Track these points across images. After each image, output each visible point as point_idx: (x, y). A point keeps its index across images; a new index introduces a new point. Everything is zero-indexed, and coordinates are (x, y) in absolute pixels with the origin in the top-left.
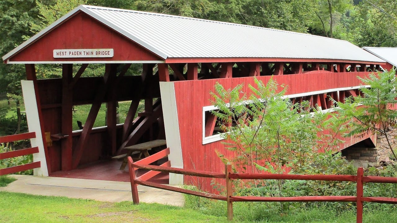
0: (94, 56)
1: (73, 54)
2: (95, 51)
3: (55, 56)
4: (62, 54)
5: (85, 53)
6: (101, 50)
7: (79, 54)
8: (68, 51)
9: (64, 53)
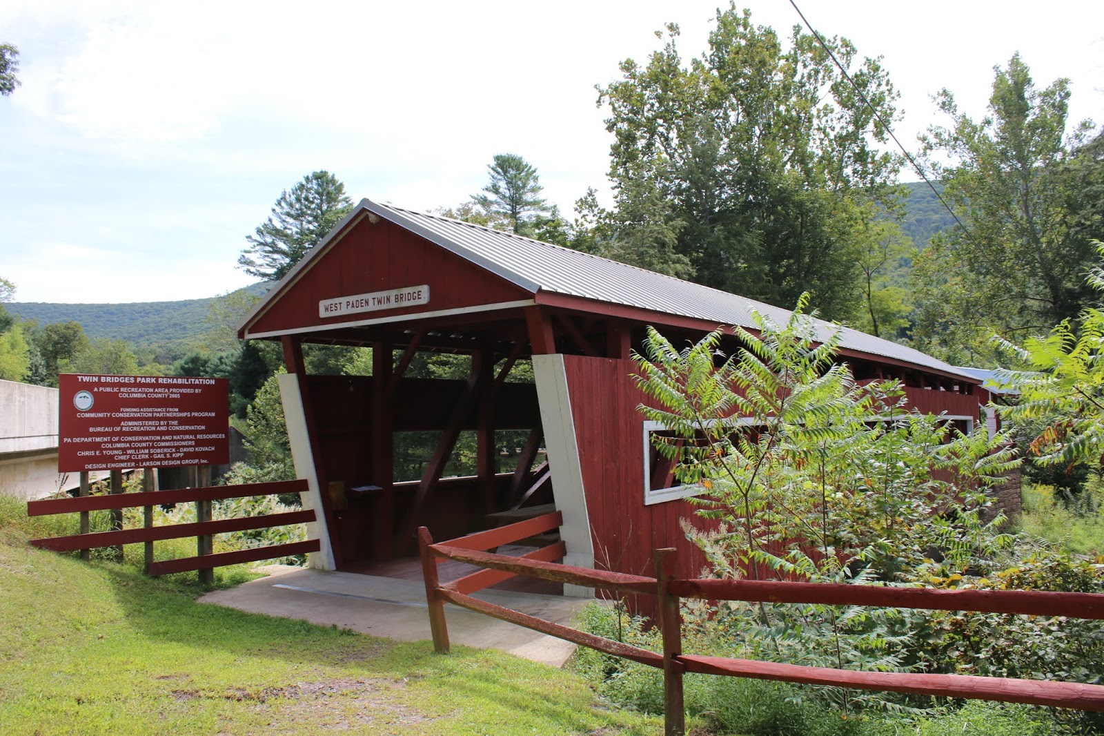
0: (393, 305)
1: (353, 306)
2: (393, 293)
3: (323, 314)
4: (334, 308)
5: (376, 300)
6: (405, 291)
7: (364, 304)
8: (344, 300)
9: (338, 306)
